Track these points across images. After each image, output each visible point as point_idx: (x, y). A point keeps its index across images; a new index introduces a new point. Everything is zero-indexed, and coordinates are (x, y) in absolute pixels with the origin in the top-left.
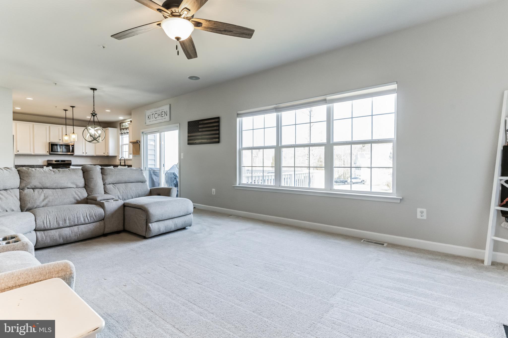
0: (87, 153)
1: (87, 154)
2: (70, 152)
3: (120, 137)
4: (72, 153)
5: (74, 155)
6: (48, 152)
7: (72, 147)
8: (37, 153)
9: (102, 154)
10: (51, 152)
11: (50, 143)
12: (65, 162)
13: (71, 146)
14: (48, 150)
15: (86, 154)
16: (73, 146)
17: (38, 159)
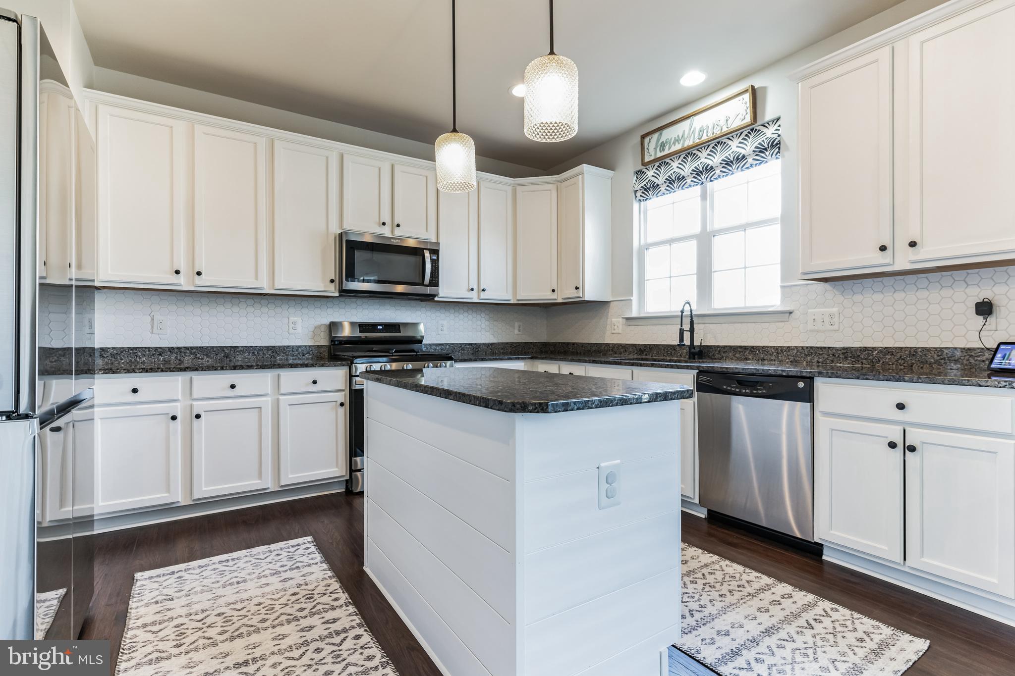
0: (484, 290)
1: (487, 297)
2: (422, 284)
3: (636, 206)
4: (429, 290)
5: (436, 299)
6: (332, 281)
7: (432, 260)
8: (286, 283)
9: (543, 295)
10: (347, 280)
11: (341, 235)
12: (400, 332)
13: (427, 254)
14: (332, 273)
15: (483, 295)
16: (435, 252)
17: (292, 319)
